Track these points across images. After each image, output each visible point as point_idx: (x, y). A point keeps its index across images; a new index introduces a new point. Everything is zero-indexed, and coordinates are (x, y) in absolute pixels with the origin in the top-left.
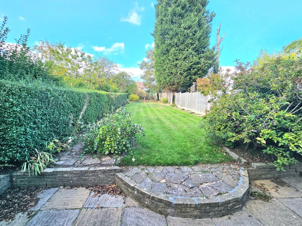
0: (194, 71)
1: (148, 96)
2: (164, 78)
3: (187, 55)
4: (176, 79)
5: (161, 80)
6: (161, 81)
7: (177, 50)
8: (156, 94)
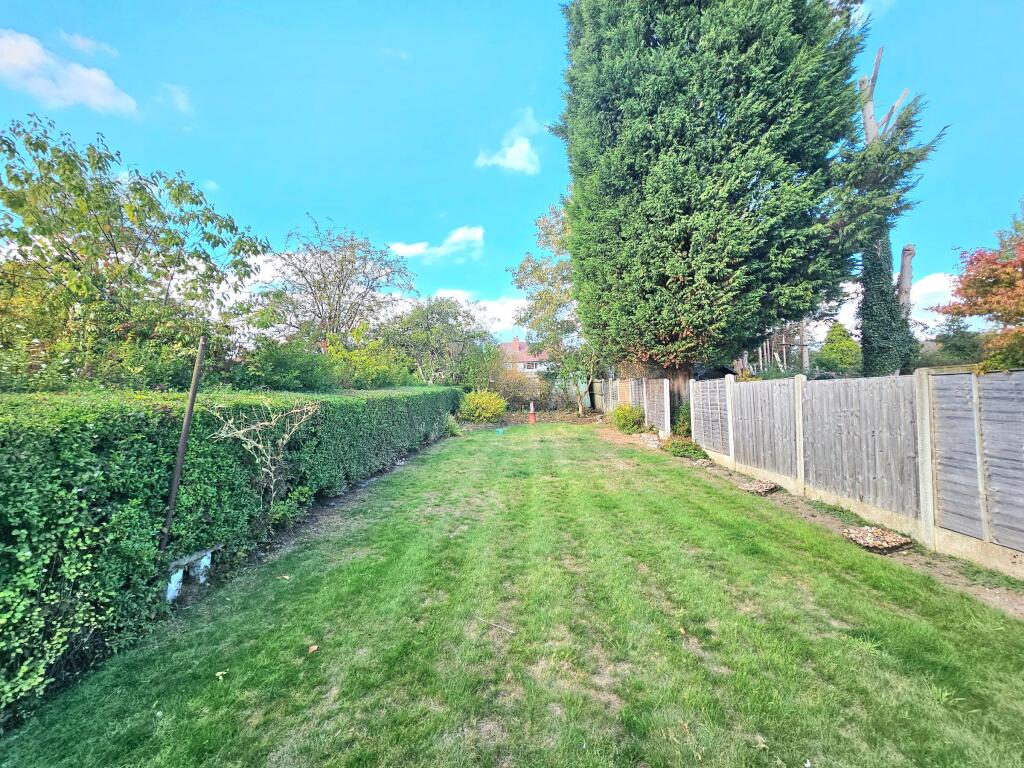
0: (785, 261)
1: (547, 395)
2: (622, 309)
3: (749, 178)
4: (687, 307)
5: (604, 319)
6: (605, 325)
7: (686, 162)
8: (584, 387)
